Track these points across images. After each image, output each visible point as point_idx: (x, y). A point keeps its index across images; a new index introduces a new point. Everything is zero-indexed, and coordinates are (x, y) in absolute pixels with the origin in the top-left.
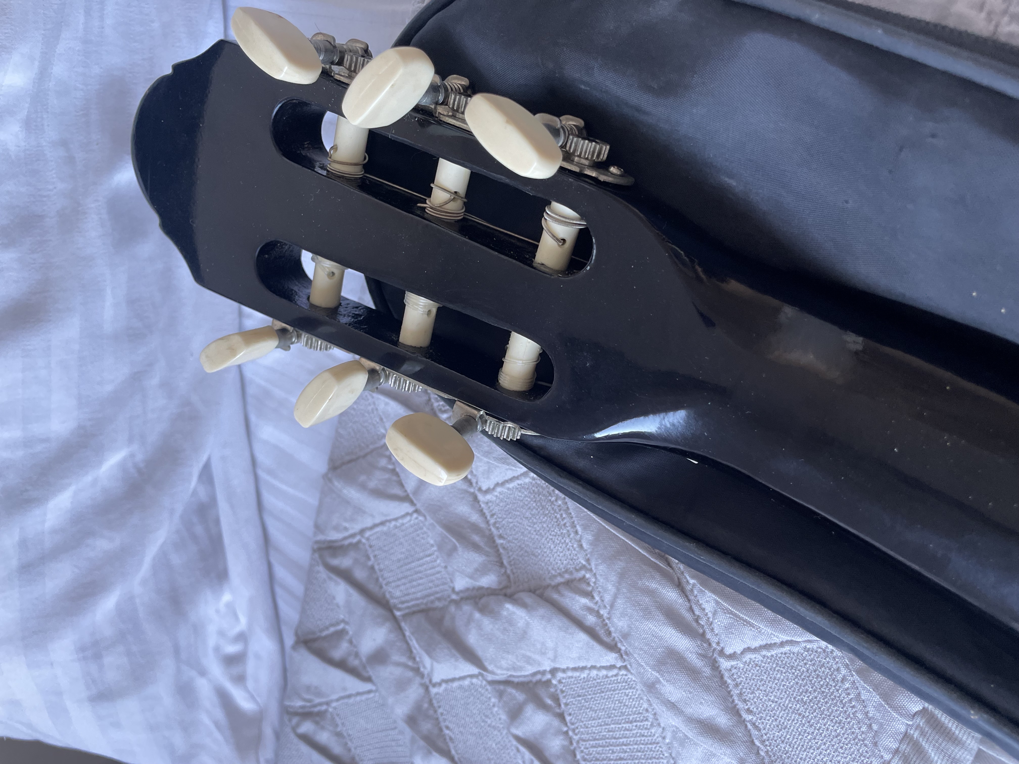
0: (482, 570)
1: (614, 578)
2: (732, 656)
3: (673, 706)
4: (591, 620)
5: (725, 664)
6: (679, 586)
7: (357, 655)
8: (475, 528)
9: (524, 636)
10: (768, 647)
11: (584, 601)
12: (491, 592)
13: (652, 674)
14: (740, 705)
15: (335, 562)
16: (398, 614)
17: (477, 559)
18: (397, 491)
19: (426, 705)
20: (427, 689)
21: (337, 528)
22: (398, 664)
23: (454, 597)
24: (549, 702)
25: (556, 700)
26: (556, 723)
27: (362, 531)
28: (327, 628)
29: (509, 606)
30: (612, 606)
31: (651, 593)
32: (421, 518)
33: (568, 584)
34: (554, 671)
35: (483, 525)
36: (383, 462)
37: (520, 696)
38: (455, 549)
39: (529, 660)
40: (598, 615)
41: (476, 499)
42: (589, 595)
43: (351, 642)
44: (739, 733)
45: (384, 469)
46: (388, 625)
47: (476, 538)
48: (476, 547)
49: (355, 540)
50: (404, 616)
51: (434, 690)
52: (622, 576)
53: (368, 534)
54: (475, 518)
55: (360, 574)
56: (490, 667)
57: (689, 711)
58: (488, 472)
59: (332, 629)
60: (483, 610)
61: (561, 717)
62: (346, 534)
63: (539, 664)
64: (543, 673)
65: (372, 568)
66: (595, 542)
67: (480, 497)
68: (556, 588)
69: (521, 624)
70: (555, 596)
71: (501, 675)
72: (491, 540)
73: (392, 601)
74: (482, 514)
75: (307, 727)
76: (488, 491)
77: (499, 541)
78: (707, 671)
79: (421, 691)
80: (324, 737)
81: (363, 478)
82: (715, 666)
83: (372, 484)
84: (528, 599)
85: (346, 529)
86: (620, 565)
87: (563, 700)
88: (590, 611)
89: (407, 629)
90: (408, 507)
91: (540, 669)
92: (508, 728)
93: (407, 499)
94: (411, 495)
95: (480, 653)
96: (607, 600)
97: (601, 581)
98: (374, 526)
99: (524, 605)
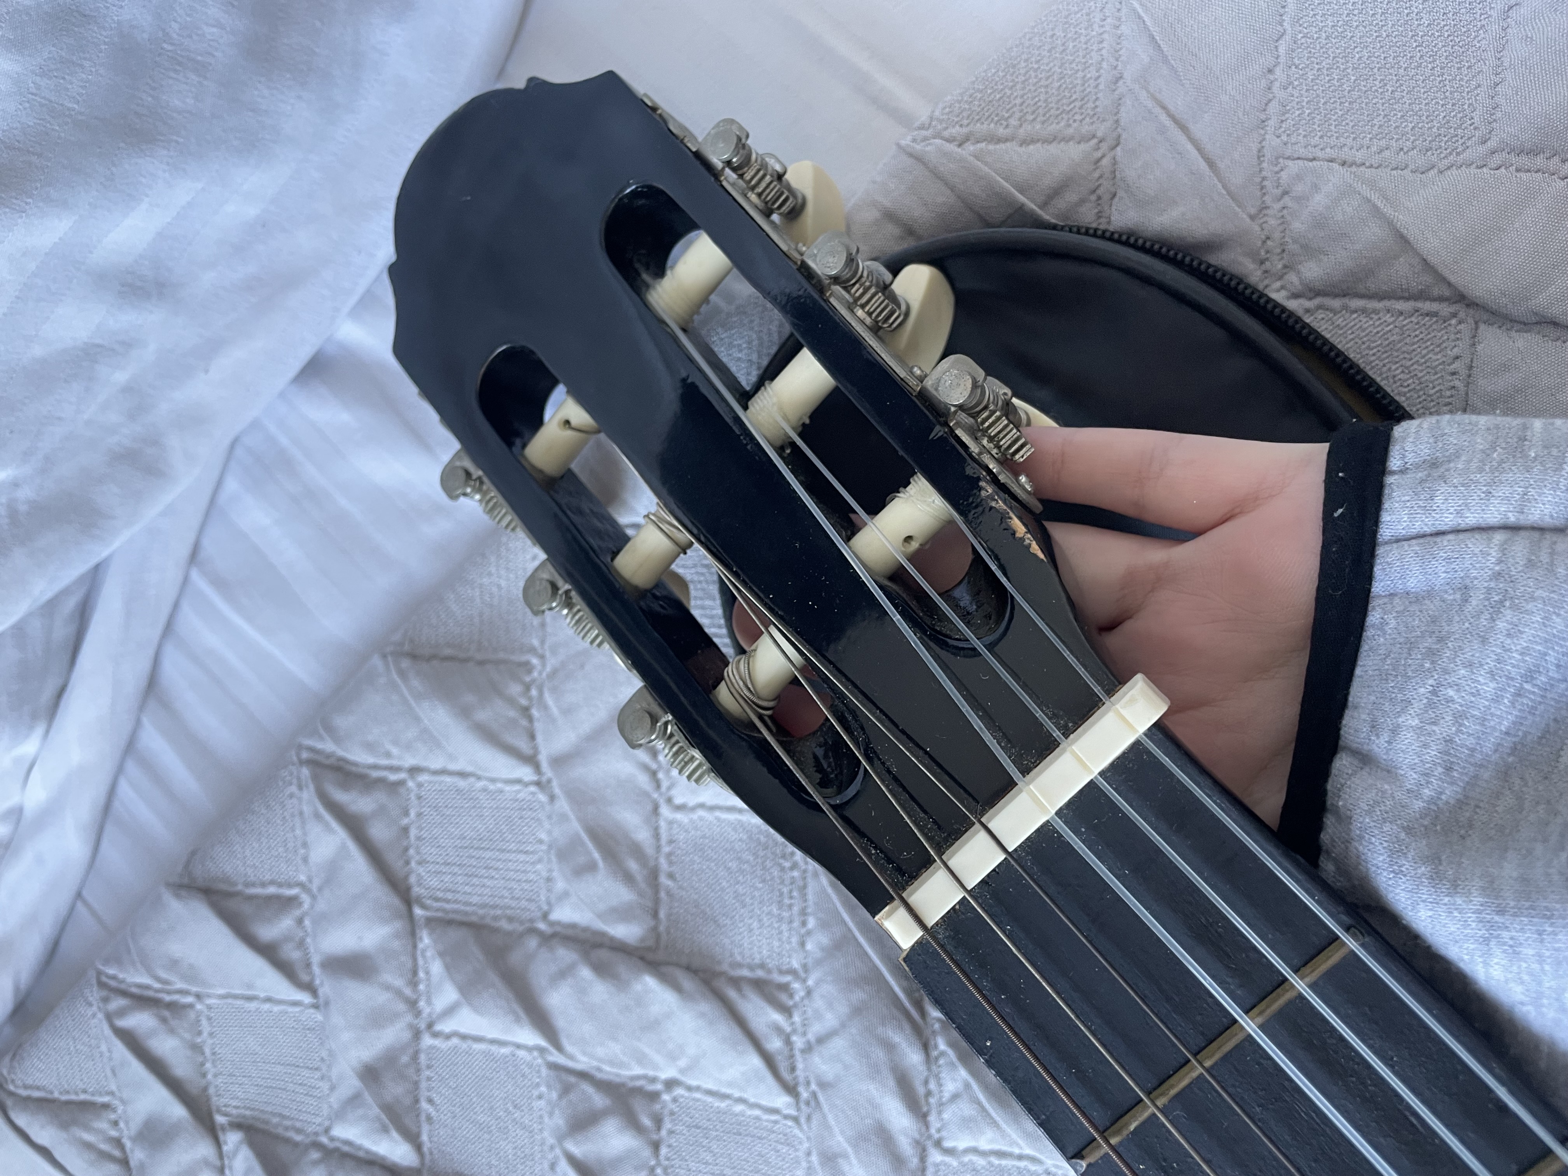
0: (622, 914)
1: (843, 1009)
2: (949, 1151)
4: (775, 1044)
5: (935, 1157)
8: (637, 851)
9: (652, 1026)
11: (777, 1017)
12: (620, 948)
13: (841, 1144)
15: (341, 796)
16: (418, 911)
17: (624, 895)
18: (523, 745)
19: (405, 1059)
20: (417, 1035)
21: (370, 747)
22: (388, 988)
23: (542, 926)
24: (646, 1122)
25: (658, 1121)
26: (647, 1152)
27: (414, 771)
28: (263, 885)
29: (650, 982)
30: (821, 1040)
31: (890, 1047)
32: (542, 797)
33: (759, 984)
34: (672, 1084)
35: (650, 851)
36: (515, 689)
37: (599, 1100)
38: (591, 867)
39: (641, 1059)
40: (788, 1042)
41: (655, 810)
42: (787, 1011)
43: (300, 921)
45: (511, 701)
46: (398, 925)
47: (633, 866)
48: (628, 879)
49: (393, 777)
50: (429, 921)
51: (427, 1041)
52: (857, 1011)
53: (423, 778)
54: (643, 836)
55: (379, 832)
56: (569, 1048)
59: (272, 890)
60: (601, 970)
61: (656, 1146)
62: (384, 762)
63: (654, 1067)
64: (654, 1080)
65: (406, 830)
67: (665, 811)
68: (736, 982)
69: (655, 1009)
70: (732, 994)
71: (583, 1063)
72: (653, 875)
73: (416, 890)
74: (657, 836)
75: (139, 1020)
76: (681, 808)
77: (663, 880)
78: (912, 1161)
79: (407, 1035)
80: (163, 1046)
81: (469, 698)
82: (923, 1157)
83: (482, 715)
84: (688, 983)
85: (388, 755)
86: (859, 995)
87: (667, 1125)
88: (779, 1030)
89: (426, 940)
90: (526, 773)
91: (651, 1073)
92: (561, 1139)
93: (531, 760)
94: (543, 759)
95: (560, 1022)
96: (816, 1029)
97: (818, 1002)
98: (443, 772)
99: (677, 988)
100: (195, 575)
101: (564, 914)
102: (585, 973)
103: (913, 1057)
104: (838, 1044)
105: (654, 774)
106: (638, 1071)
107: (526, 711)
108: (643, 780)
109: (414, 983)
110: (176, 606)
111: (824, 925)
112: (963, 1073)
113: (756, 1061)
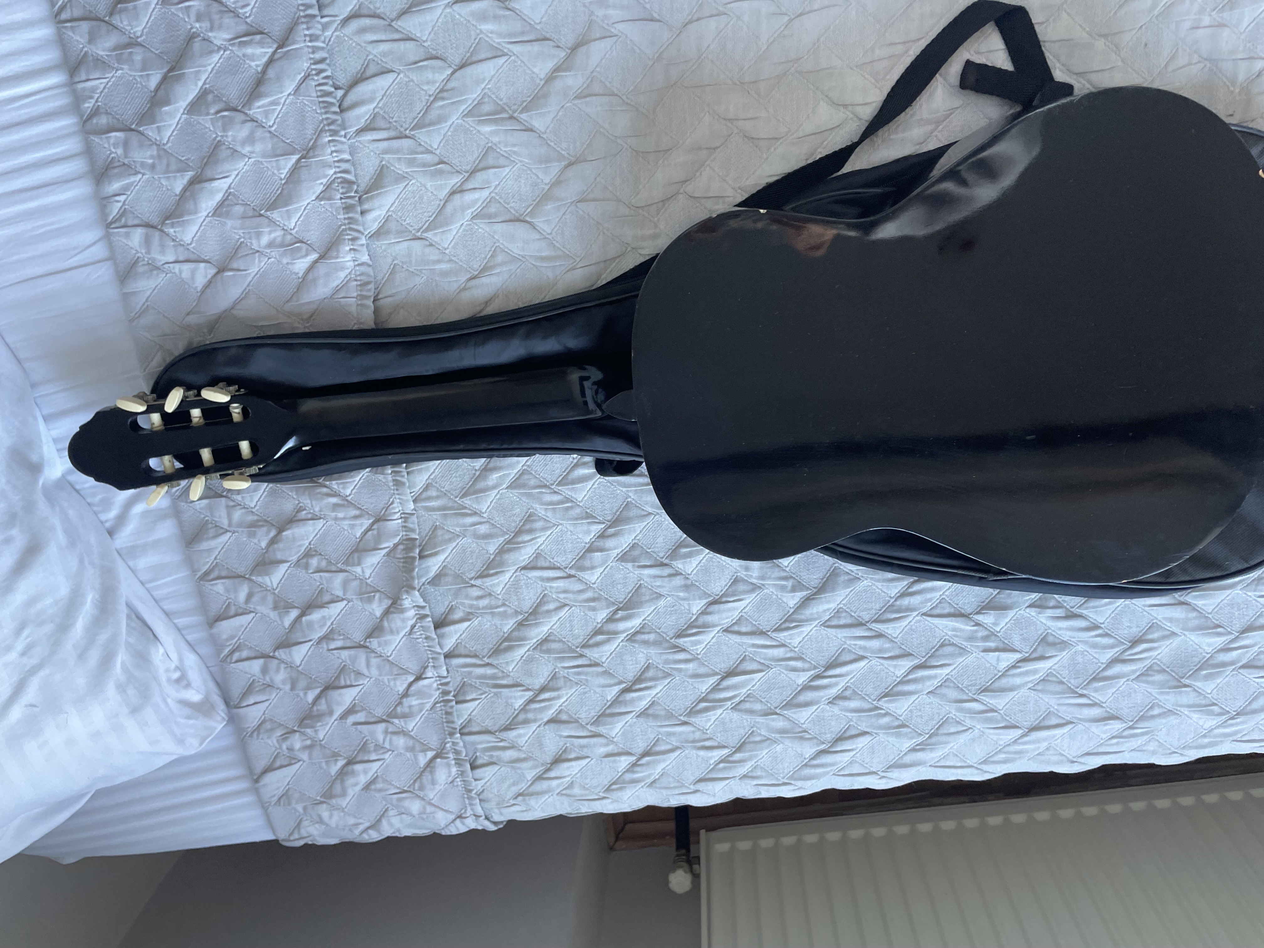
0: (268, 532)
1: (307, 498)
2: (350, 495)
3: (344, 519)
4: (310, 516)
5: (349, 498)
6: (325, 486)
7: (240, 607)
8: (258, 521)
9: (294, 539)
10: (356, 486)
11: (304, 512)
12: (275, 536)
13: (333, 514)
14: (359, 506)
15: (212, 577)
16: (247, 576)
17: (265, 529)
18: (222, 531)
19: (277, 599)
20: (274, 594)
21: (204, 565)
22: (258, 592)
23: (264, 551)
24: (314, 553)
25: (316, 551)
26: (320, 557)
27: (215, 558)
28: (222, 608)
29: (284, 533)
30: (312, 506)
31: (319, 493)
32: (237, 534)
33: (297, 512)
34: (310, 544)
35: (260, 518)
36: (210, 526)
37: (304, 561)
38: (255, 532)
39: (300, 546)
40: (310, 513)
41: (252, 512)
42: (305, 509)
43: (235, 605)
44: (364, 513)
45: (212, 528)
46: (246, 582)
47: (260, 523)
48: (262, 526)
49: (214, 564)
50: (250, 575)
51: (276, 592)
52: (309, 495)
53: (218, 557)
54: (256, 518)
55: (224, 573)
56: (291, 559)
57: (348, 516)
58: (252, 501)
59: (224, 607)
60: (277, 543)
61: (320, 554)
62: (210, 564)
63: (304, 544)
64: (307, 547)
65: (227, 568)
66: (297, 494)
67: (254, 510)
68: (295, 516)
69: (291, 536)
70: (296, 518)
71: (294, 558)
72: (266, 521)
73: (242, 574)
74: (257, 515)
75: (236, 656)
76: (255, 506)
77: (269, 519)
78: (346, 503)
79: (272, 596)
80: (245, 654)
81: (205, 536)
82: (347, 500)
83: (211, 535)
84: (288, 527)
85: (208, 562)
86: (307, 493)
87: (318, 550)
88: (308, 513)
89: (254, 578)
90: (229, 534)
91: (305, 547)
92: (307, 573)
93: (227, 531)
94: (228, 529)
95: (284, 558)
96: (310, 506)
97: (305, 502)
98: (219, 552)
99: (288, 529)
100: (148, 586)
101: (264, 544)
102: (276, 546)
103: (325, 490)
104: (314, 503)
105: (244, 508)
106: (303, 549)
107: (216, 526)
108: (243, 511)
109: (261, 587)
110: (152, 596)
111: (291, 492)
112: (334, 482)
113: (311, 522)
